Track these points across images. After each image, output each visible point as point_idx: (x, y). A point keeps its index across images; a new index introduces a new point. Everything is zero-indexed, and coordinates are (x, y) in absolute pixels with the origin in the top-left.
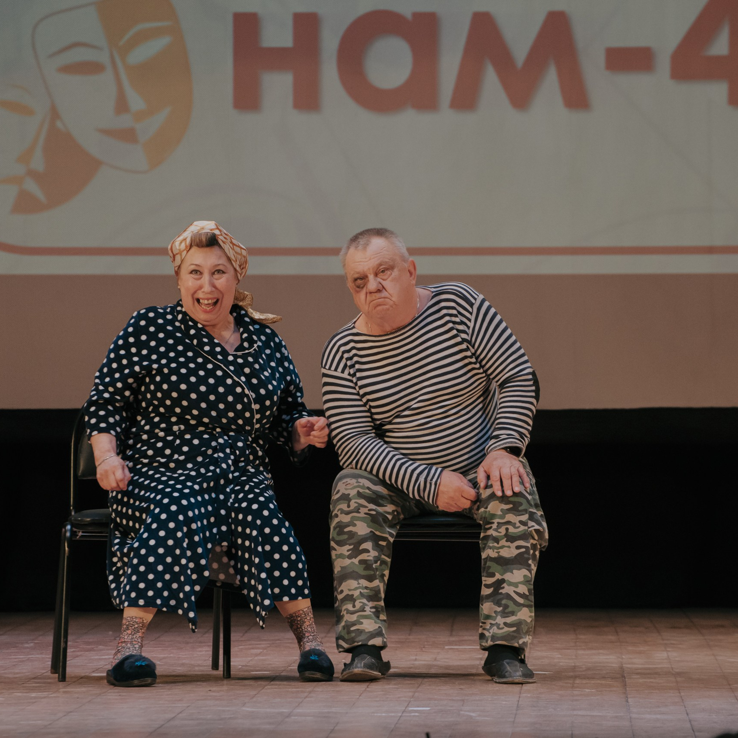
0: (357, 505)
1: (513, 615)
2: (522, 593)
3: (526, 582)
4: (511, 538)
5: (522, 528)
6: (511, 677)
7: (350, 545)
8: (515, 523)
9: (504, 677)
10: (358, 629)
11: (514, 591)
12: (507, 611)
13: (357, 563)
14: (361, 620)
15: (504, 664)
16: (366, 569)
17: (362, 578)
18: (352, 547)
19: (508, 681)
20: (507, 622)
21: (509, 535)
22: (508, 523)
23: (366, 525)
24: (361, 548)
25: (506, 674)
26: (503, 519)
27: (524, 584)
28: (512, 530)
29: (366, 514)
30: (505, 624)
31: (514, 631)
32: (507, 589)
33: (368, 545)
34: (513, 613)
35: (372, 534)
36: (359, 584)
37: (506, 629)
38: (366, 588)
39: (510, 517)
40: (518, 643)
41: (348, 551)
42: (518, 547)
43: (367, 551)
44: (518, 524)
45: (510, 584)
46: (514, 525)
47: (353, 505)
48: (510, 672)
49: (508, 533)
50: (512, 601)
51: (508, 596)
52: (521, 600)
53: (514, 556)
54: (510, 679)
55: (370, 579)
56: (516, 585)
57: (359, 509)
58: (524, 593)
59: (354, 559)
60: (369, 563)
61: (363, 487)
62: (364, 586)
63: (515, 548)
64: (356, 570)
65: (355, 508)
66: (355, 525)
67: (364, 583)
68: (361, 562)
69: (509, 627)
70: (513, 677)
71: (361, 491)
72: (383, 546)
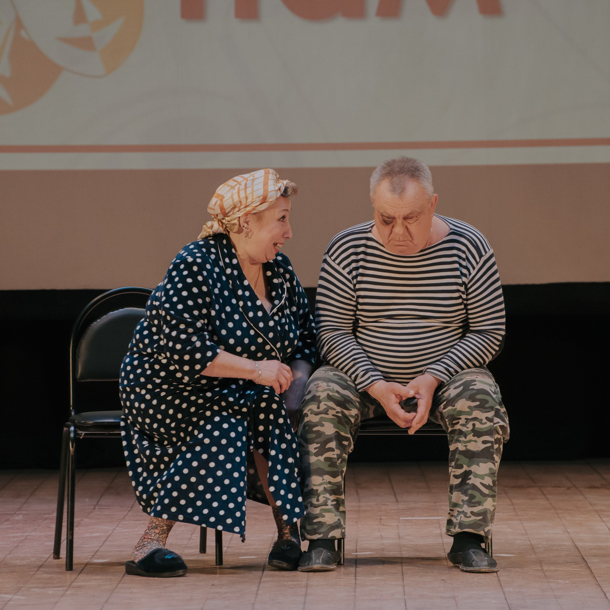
0: (326, 407)
1: (479, 505)
2: (488, 485)
3: (492, 474)
4: (478, 433)
5: (489, 424)
6: (478, 566)
7: (317, 443)
8: (482, 420)
9: (471, 565)
10: (320, 522)
11: (481, 483)
12: (473, 501)
13: (323, 461)
14: (323, 514)
15: (470, 553)
16: (330, 466)
17: (327, 474)
18: (319, 445)
19: (475, 570)
20: (473, 511)
21: (475, 430)
22: (475, 419)
23: (332, 425)
24: (327, 447)
25: (473, 563)
26: (471, 416)
27: (489, 476)
28: (478, 425)
29: (333, 415)
30: (472, 513)
31: (480, 520)
32: (473, 480)
33: (333, 444)
34: (479, 503)
35: (337, 434)
36: (323, 480)
37: (473, 518)
38: (330, 483)
39: (476, 414)
40: (484, 530)
41: (315, 449)
42: (484, 442)
43: (332, 450)
44: (485, 421)
45: (476, 476)
46: (480, 421)
47: (323, 406)
48: (477, 562)
49: (475, 429)
50: (479, 492)
51: (474, 487)
52: (486, 491)
53: (480, 450)
54: (477, 569)
55: (334, 475)
56: (482, 477)
57: (328, 411)
58: (489, 484)
59: (320, 456)
60: (333, 460)
61: (332, 391)
62: (328, 481)
63: (481, 443)
64: (322, 467)
65: (324, 409)
66: (323, 425)
67: (328, 478)
68: (327, 459)
69: (476, 516)
70: (480, 567)
71: (331, 394)
72: (346, 445)
